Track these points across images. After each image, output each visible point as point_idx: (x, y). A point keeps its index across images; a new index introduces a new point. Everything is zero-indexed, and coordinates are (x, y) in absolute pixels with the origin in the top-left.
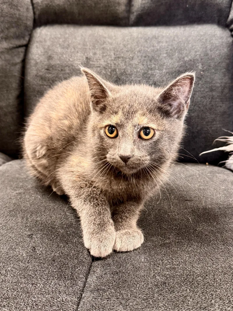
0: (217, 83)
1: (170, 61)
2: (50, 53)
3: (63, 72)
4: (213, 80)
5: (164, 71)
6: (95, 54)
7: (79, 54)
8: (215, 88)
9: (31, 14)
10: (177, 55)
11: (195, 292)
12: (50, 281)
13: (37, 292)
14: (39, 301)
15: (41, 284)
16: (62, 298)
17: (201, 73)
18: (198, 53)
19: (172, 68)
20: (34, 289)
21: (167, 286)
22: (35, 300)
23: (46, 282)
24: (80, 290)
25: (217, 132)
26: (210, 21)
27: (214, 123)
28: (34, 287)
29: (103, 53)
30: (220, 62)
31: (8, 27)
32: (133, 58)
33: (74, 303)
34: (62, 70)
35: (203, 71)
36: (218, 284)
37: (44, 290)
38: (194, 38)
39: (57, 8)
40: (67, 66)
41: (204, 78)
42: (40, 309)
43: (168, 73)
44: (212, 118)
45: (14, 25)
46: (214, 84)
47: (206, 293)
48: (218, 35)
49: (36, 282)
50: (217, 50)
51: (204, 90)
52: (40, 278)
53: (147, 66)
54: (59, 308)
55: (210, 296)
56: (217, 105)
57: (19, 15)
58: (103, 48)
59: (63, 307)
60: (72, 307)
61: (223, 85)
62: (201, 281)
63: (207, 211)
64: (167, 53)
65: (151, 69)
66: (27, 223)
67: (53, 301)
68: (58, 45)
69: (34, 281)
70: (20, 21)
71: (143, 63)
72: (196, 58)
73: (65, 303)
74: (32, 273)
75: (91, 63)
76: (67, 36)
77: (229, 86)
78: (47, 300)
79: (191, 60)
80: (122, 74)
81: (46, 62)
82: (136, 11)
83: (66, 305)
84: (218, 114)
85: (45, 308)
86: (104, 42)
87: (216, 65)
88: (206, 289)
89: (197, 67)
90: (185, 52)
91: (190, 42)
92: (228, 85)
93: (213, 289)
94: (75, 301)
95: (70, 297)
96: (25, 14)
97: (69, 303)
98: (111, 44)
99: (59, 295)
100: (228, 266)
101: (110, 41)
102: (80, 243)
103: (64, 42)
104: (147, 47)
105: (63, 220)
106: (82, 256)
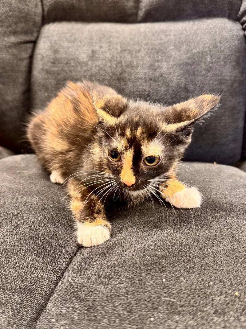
0: (226, 76)
1: (178, 53)
2: (56, 47)
3: (68, 65)
4: (222, 73)
5: (171, 63)
6: (101, 47)
7: (85, 48)
8: (224, 81)
9: (39, 10)
10: (185, 47)
11: (190, 273)
12: (27, 257)
13: (10, 266)
14: (9, 275)
15: (16, 259)
16: (37, 274)
17: (210, 65)
18: (207, 45)
19: (180, 60)
20: (7, 263)
21: (158, 266)
22: (5, 273)
23: (22, 257)
24: (61, 270)
25: (226, 128)
26: (221, 16)
27: (223, 118)
28: (7, 261)
29: (109, 46)
30: (230, 55)
31: (17, 21)
32: (139, 51)
33: (52, 281)
34: (67, 63)
35: (212, 63)
36: (218, 266)
37: (18, 264)
38: (203, 31)
39: (65, 4)
40: (72, 59)
41: (213, 70)
42: (8, 283)
43: (175, 65)
44: (221, 113)
45: (22, 20)
46: (223, 77)
47: (203, 274)
48: (229, 28)
49: (11, 257)
50: (226, 42)
51: (213, 83)
52: (16, 253)
53: (154, 59)
54: (32, 284)
55: (208, 277)
56: (227, 99)
57: (28, 10)
58: (110, 42)
59: (37, 283)
60: (48, 285)
61: (232, 78)
62: (198, 262)
63: (211, 200)
64: (174, 46)
65: (158, 61)
66: (16, 203)
67: (26, 277)
68: (65, 40)
69: (9, 256)
70: (29, 17)
71: (149, 55)
72: (204, 50)
73: (40, 280)
74: (9, 247)
75: (97, 55)
76: (74, 31)
77: (239, 80)
78: (19, 274)
79: (199, 52)
80: (128, 66)
81: (52, 56)
82: (145, 7)
83: (41, 282)
84: (227, 109)
85: (15, 283)
86: (111, 37)
87: (225, 58)
88: (204, 271)
89: (206, 59)
90: (193, 44)
91: (199, 35)
92: (237, 79)
93: (212, 271)
94: (53, 280)
95: (47, 274)
96: (34, 10)
97: (45, 280)
98: (118, 38)
99: (34, 271)
100: (231, 249)
101: (117, 35)
102: (69, 226)
103: (71, 36)
104: (155, 40)
105: (55, 203)
106: (69, 237)
